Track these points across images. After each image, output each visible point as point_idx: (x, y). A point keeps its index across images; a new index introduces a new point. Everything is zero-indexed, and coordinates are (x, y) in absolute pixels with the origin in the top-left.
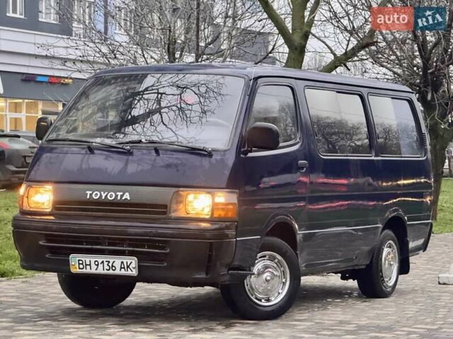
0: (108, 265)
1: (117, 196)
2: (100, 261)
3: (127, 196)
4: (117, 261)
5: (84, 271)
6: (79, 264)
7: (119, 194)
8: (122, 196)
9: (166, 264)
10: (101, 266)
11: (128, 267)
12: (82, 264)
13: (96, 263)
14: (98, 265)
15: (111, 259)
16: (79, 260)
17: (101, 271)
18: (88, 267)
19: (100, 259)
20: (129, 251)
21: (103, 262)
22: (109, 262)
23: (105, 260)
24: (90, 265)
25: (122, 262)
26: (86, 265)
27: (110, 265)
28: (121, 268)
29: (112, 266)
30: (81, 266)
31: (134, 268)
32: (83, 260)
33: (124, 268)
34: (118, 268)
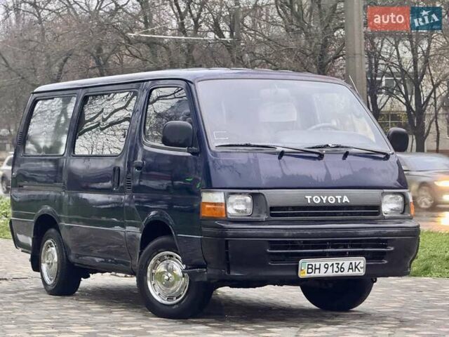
0: (337, 267)
1: (337, 199)
2: (330, 263)
3: (346, 199)
4: (346, 262)
5: (313, 275)
6: (308, 268)
7: (339, 197)
8: (342, 199)
9: (386, 262)
10: (330, 269)
11: (356, 267)
12: (312, 268)
13: (326, 266)
14: (327, 268)
15: (341, 261)
16: (309, 265)
17: (330, 273)
18: (317, 271)
19: (330, 261)
20: (349, 252)
21: (333, 265)
22: (338, 264)
23: (334, 263)
24: (319, 269)
25: (351, 263)
26: (315, 269)
27: (339, 267)
28: (349, 269)
29: (341, 268)
30: (310, 271)
31: (361, 268)
32: (313, 264)
33: (352, 269)
34: (346, 269)
